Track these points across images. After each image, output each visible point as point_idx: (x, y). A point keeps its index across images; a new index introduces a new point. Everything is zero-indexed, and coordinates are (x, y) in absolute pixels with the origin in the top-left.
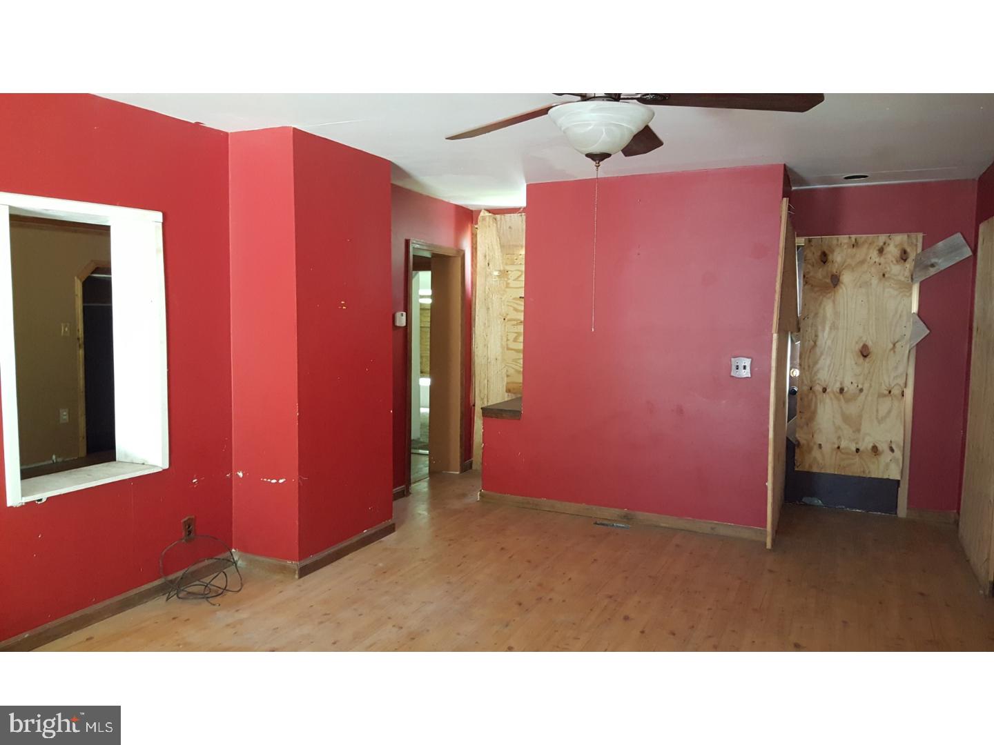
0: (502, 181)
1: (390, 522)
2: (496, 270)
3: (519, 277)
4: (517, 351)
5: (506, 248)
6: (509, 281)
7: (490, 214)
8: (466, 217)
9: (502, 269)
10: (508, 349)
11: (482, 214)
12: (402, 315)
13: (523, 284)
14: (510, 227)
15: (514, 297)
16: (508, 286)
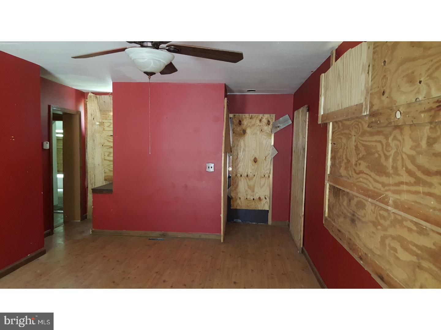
0: (100, 79)
1: (43, 249)
2: (97, 122)
3: (109, 125)
4: (110, 161)
5: (103, 111)
6: (104, 127)
7: (94, 95)
8: (81, 96)
9: (101, 121)
10: (105, 160)
11: (89, 94)
12: (47, 143)
13: (112, 129)
14: (104, 102)
15: (108, 135)
16: (104, 129)
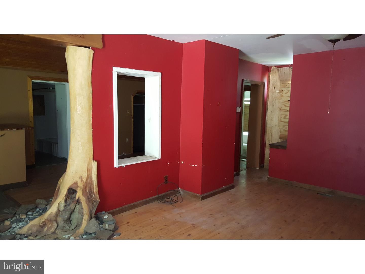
0: (283, 54)
1: (233, 184)
2: (277, 90)
3: (287, 93)
4: (285, 122)
5: (283, 81)
6: (283, 94)
7: (276, 68)
8: (266, 69)
9: (280, 89)
10: (281, 121)
11: (273, 68)
12: (239, 108)
13: (290, 95)
14: (284, 73)
15: (285, 100)
16: (282, 96)
